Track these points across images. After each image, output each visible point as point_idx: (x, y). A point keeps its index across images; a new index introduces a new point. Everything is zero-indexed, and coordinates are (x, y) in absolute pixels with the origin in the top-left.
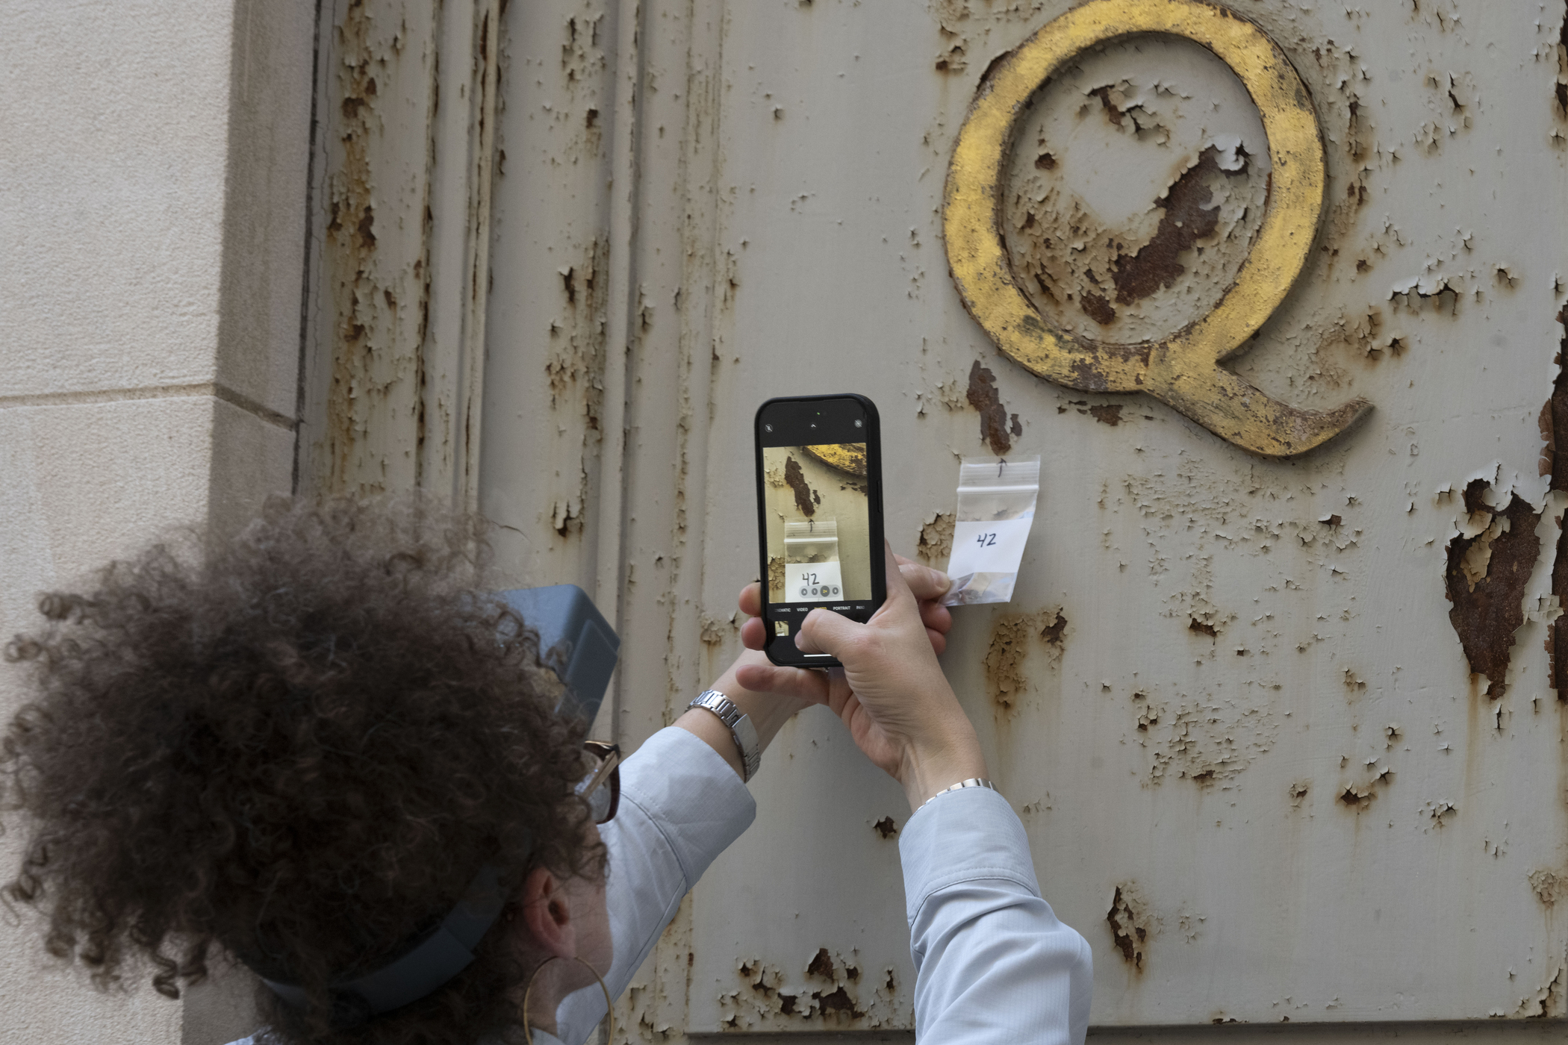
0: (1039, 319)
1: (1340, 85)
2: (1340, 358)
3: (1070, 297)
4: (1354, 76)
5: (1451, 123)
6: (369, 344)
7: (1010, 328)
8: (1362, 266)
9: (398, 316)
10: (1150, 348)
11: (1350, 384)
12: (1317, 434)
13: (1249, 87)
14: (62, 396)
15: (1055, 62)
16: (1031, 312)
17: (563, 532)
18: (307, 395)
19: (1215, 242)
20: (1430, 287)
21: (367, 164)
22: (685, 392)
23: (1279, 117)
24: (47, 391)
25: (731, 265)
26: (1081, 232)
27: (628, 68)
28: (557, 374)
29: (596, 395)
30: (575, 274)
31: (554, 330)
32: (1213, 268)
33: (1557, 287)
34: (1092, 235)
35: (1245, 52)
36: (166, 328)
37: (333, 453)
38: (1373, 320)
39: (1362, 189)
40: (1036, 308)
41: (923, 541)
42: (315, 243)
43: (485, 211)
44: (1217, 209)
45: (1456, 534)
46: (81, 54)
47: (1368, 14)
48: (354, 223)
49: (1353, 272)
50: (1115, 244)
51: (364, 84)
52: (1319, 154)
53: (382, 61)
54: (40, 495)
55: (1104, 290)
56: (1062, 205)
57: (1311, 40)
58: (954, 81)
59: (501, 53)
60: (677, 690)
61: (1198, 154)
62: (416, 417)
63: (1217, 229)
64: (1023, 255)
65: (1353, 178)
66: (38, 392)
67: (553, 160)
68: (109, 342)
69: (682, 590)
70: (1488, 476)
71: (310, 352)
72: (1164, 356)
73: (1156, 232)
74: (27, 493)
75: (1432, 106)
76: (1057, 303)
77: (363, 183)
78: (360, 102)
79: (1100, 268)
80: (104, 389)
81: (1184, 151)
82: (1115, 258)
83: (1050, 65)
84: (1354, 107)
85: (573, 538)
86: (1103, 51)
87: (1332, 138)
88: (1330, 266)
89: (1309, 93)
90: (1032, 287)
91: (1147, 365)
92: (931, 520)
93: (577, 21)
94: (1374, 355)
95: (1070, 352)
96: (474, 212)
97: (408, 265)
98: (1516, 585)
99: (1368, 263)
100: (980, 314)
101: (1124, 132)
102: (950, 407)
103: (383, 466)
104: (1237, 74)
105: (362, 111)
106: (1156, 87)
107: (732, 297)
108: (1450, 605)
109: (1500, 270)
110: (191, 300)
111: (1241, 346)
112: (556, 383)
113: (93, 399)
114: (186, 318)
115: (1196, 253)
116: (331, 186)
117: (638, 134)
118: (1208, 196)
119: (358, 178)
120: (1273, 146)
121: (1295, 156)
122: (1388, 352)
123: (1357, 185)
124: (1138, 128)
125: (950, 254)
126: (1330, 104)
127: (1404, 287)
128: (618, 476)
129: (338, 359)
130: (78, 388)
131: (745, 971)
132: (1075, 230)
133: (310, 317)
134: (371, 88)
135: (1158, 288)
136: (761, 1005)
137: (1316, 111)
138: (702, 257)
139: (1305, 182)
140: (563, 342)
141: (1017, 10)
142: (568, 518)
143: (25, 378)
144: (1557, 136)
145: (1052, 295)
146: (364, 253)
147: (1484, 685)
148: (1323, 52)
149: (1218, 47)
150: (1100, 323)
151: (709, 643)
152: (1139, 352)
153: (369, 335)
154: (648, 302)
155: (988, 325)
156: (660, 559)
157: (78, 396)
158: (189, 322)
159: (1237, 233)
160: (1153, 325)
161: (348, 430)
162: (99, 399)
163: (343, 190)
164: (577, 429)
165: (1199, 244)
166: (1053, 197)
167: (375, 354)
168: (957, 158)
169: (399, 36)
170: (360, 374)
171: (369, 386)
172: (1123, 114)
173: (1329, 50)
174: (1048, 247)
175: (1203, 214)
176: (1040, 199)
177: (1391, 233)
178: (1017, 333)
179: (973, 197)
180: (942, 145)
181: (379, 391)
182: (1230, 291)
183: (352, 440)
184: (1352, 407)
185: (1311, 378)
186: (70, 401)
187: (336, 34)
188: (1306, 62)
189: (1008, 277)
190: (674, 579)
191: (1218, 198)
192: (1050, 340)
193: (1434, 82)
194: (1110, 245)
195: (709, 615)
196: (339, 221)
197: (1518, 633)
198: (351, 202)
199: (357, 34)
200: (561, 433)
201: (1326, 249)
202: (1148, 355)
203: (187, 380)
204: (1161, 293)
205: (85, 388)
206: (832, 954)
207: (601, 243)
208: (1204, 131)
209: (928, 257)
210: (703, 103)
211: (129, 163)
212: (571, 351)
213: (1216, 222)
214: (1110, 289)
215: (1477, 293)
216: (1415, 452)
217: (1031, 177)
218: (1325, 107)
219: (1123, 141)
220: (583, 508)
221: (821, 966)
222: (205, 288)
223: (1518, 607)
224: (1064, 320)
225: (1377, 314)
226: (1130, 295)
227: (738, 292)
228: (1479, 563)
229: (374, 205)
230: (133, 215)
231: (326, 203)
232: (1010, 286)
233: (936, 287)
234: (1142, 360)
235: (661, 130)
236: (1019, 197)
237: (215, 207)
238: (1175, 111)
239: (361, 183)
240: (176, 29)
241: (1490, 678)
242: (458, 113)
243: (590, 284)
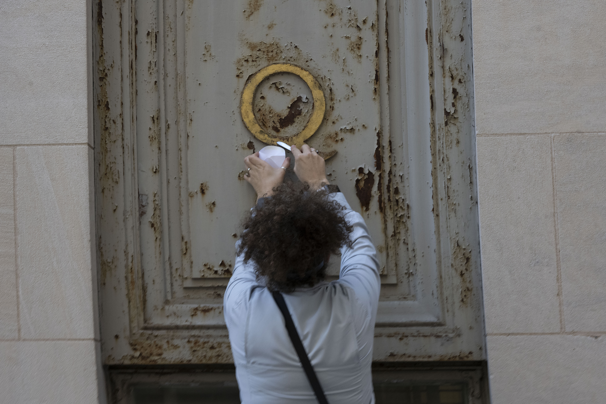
0: (264, 131)
1: (327, 85)
2: (329, 141)
3: (269, 126)
4: (330, 83)
5: (351, 94)
6: (110, 131)
7: (257, 133)
8: (333, 123)
9: (116, 125)
10: (289, 138)
11: (332, 146)
12: (326, 157)
13: (308, 85)
14: (49, 145)
15: (264, 77)
16: (262, 129)
17: (155, 172)
18: (95, 142)
19: (301, 116)
20: (348, 128)
21: (106, 92)
22: (180, 142)
23: (315, 91)
24: (46, 143)
25: (190, 116)
26: (271, 113)
27: (162, 71)
28: (151, 138)
29: (159, 142)
30: (154, 117)
31: (150, 129)
32: (301, 122)
33: (375, 129)
34: (274, 114)
35: (307, 77)
36: (75, 131)
37: (102, 155)
38: (336, 134)
39: (333, 107)
40: (262, 128)
41: (239, 176)
42: (95, 108)
43: (134, 103)
44: (301, 109)
45: (357, 178)
46: (49, 69)
47: (333, 71)
48: (104, 105)
49: (332, 124)
50: (279, 116)
51: (105, 74)
52: (324, 100)
53: (109, 69)
54: (46, 166)
55: (277, 125)
56: (267, 107)
57: (320, 75)
58: (240, 79)
59: (136, 69)
60: (183, 206)
61: (297, 98)
62: (122, 148)
63: (301, 113)
64: (258, 117)
65: (331, 105)
66: (43, 143)
67: (147, 92)
68: (61, 133)
69: (183, 184)
70: (363, 167)
71: (95, 133)
72: (292, 140)
73: (288, 114)
74: (42, 165)
75: (347, 91)
76: (267, 128)
77: (106, 96)
78: (104, 78)
79: (276, 121)
80: (60, 143)
81: (294, 96)
82: (279, 119)
83: (263, 78)
84: (331, 90)
85: (157, 173)
86: (274, 75)
87: (326, 96)
88: (327, 122)
89: (321, 87)
90: (261, 124)
91: (288, 141)
92: (241, 172)
93: (151, 61)
94: (337, 141)
95: (271, 138)
96: (132, 103)
97: (118, 114)
98: (370, 188)
99: (335, 122)
100: (250, 129)
101: (280, 92)
102: (243, 148)
103: (115, 158)
104: (305, 82)
105: (104, 80)
106: (287, 83)
107: (191, 123)
108: (357, 192)
109: (363, 125)
110: (81, 125)
111: (309, 138)
112: (151, 140)
113: (57, 145)
114: (80, 129)
115: (297, 119)
116: (98, 96)
117: (165, 86)
118: (299, 107)
119: (105, 95)
120: (314, 98)
121: (319, 100)
122: (340, 141)
123: (332, 106)
124: (283, 92)
125: (243, 117)
126: (325, 89)
127: (343, 127)
128: (165, 160)
129: (102, 134)
130: (54, 143)
131: (205, 265)
132: (270, 112)
133: (95, 125)
134: (106, 75)
135: (289, 125)
136: (209, 272)
137: (323, 90)
138: (182, 114)
139: (322, 105)
140: (152, 131)
141: (254, 65)
142: (156, 169)
143: (40, 140)
144: (374, 98)
145: (265, 126)
146: (107, 111)
147: (365, 208)
148: (323, 78)
149: (301, 76)
150: (276, 132)
151: (191, 196)
152: (286, 139)
153: (109, 129)
154: (169, 122)
155: (252, 132)
156: (175, 178)
157: (53, 145)
158: (81, 130)
159: (306, 114)
160: (288, 133)
161: (106, 150)
162: (59, 145)
163: (101, 97)
164: (157, 150)
165: (298, 116)
166: (264, 105)
167: (111, 134)
168: (243, 96)
169: (113, 64)
170: (108, 138)
171: (110, 141)
172: (280, 89)
173: (325, 78)
174: (264, 116)
175: (298, 110)
176: (262, 105)
177: (340, 116)
178: (259, 134)
179: (247, 105)
180: (239, 93)
181: (113, 142)
182: (306, 127)
183: (107, 152)
184: (334, 152)
185: (323, 145)
186: (51, 145)
187: (97, 62)
188: (320, 80)
189: (256, 122)
190: (180, 182)
191: (301, 107)
192: (266, 136)
193: (348, 86)
194: (278, 116)
195: (190, 190)
196: (100, 104)
197: (371, 198)
198: (103, 100)
199: (102, 63)
200: (153, 151)
201: (325, 119)
202: (288, 139)
203: (81, 142)
204: (290, 126)
205: (55, 143)
206: (225, 261)
207: (159, 110)
208: (298, 93)
209: (237, 116)
210: (181, 80)
211: (63, 94)
212: (154, 133)
213: (301, 112)
214: (278, 125)
215: (359, 129)
216: (347, 161)
217: (259, 101)
218: (324, 90)
219: (279, 94)
220: (159, 167)
221: (223, 264)
222: (84, 122)
223: (370, 193)
224: (268, 131)
225: (337, 133)
226: (283, 126)
227: (193, 122)
228: (362, 184)
229: (109, 101)
230: (65, 105)
231: (97, 100)
232: (257, 124)
233: (239, 123)
234: (287, 140)
235: (170, 85)
236: (257, 105)
237: (85, 105)
238: (291, 88)
239: (105, 96)
240: (73, 65)
241: (366, 207)
242: (127, 82)
243: (157, 119)
